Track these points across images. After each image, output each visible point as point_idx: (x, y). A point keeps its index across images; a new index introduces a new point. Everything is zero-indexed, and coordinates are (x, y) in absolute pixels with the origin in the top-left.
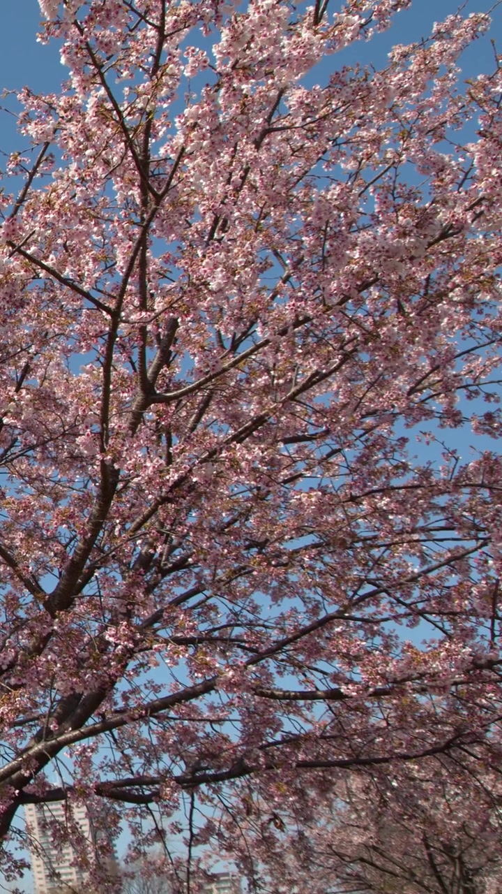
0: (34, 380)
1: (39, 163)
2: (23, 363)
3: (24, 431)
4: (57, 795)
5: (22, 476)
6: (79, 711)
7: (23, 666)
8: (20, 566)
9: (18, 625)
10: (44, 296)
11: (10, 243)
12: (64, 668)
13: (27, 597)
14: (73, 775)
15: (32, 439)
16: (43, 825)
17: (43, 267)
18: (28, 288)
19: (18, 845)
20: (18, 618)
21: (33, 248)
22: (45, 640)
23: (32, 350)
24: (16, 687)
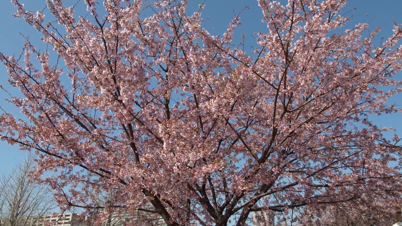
0: (259, 105)
1: (262, 51)
2: (256, 101)
3: (255, 118)
4: (259, 209)
5: (254, 129)
6: (266, 188)
7: (252, 177)
8: (252, 152)
9: (251, 166)
10: (261, 84)
11: (253, 71)
12: (262, 177)
13: (254, 160)
14: (263, 204)
15: (257, 120)
16: (256, 217)
17: (261, 77)
18: (257, 82)
19: (250, 222)
20: (251, 165)
21: (259, 72)
22: (258, 170)
23: (258, 98)
24: (250, 182)
